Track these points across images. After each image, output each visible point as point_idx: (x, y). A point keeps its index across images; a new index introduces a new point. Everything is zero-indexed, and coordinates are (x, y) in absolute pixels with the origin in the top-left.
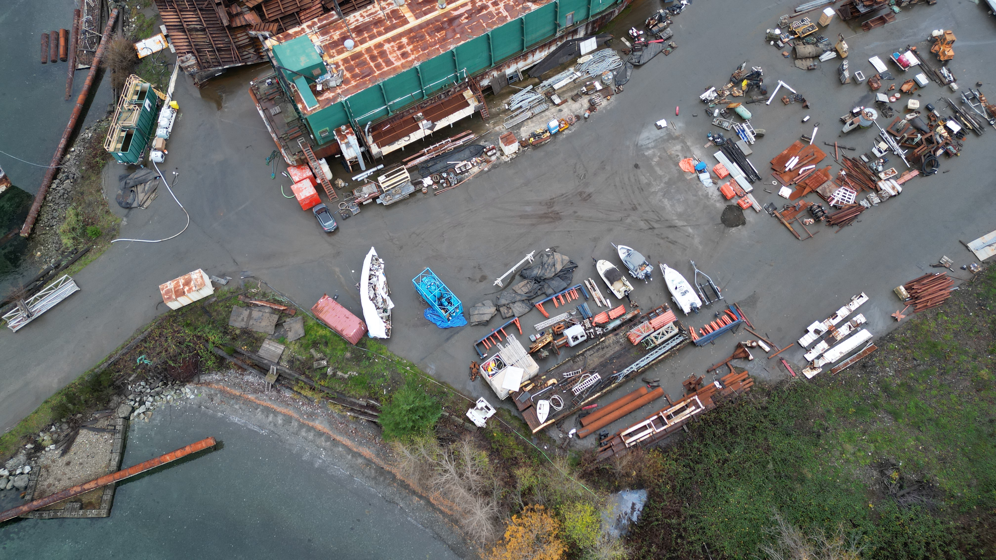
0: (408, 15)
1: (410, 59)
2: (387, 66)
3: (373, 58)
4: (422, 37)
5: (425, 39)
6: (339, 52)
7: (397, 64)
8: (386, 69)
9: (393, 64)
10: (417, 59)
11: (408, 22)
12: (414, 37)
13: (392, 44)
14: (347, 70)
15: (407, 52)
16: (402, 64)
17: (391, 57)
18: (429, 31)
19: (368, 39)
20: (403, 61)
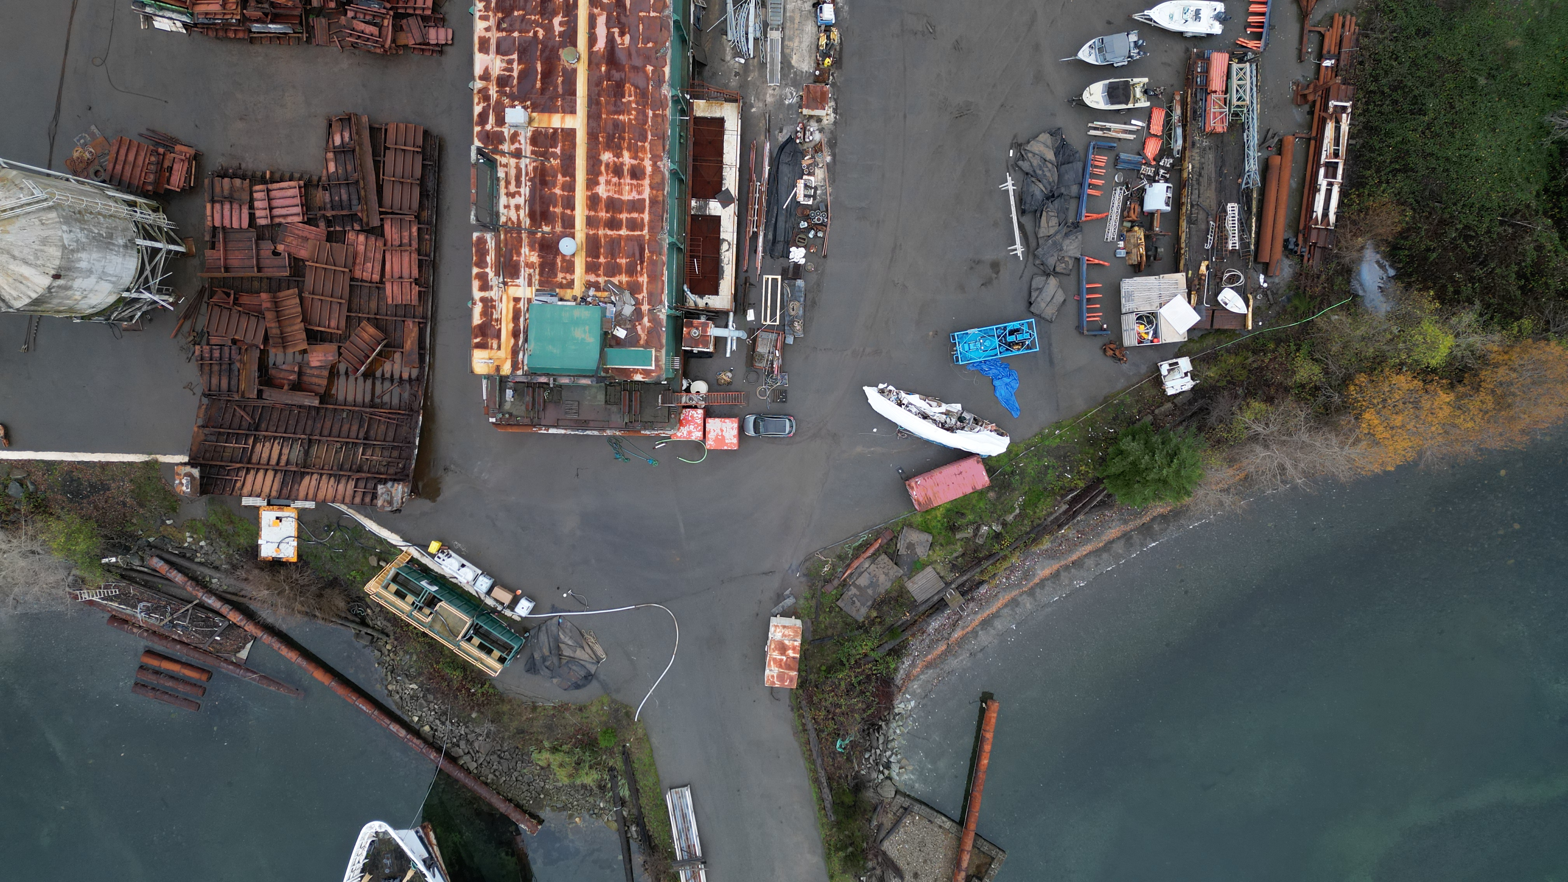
0: (557, 121)
1: (649, 170)
2: (643, 212)
3: (613, 224)
4: (618, 126)
5: (623, 123)
6: (569, 267)
7: (646, 194)
8: (646, 217)
9: (644, 200)
10: (655, 159)
11: (573, 131)
12: (610, 139)
13: (602, 179)
14: (613, 275)
15: (632, 166)
16: (652, 187)
17: (628, 196)
18: (613, 108)
19: (568, 212)
20: (647, 182)
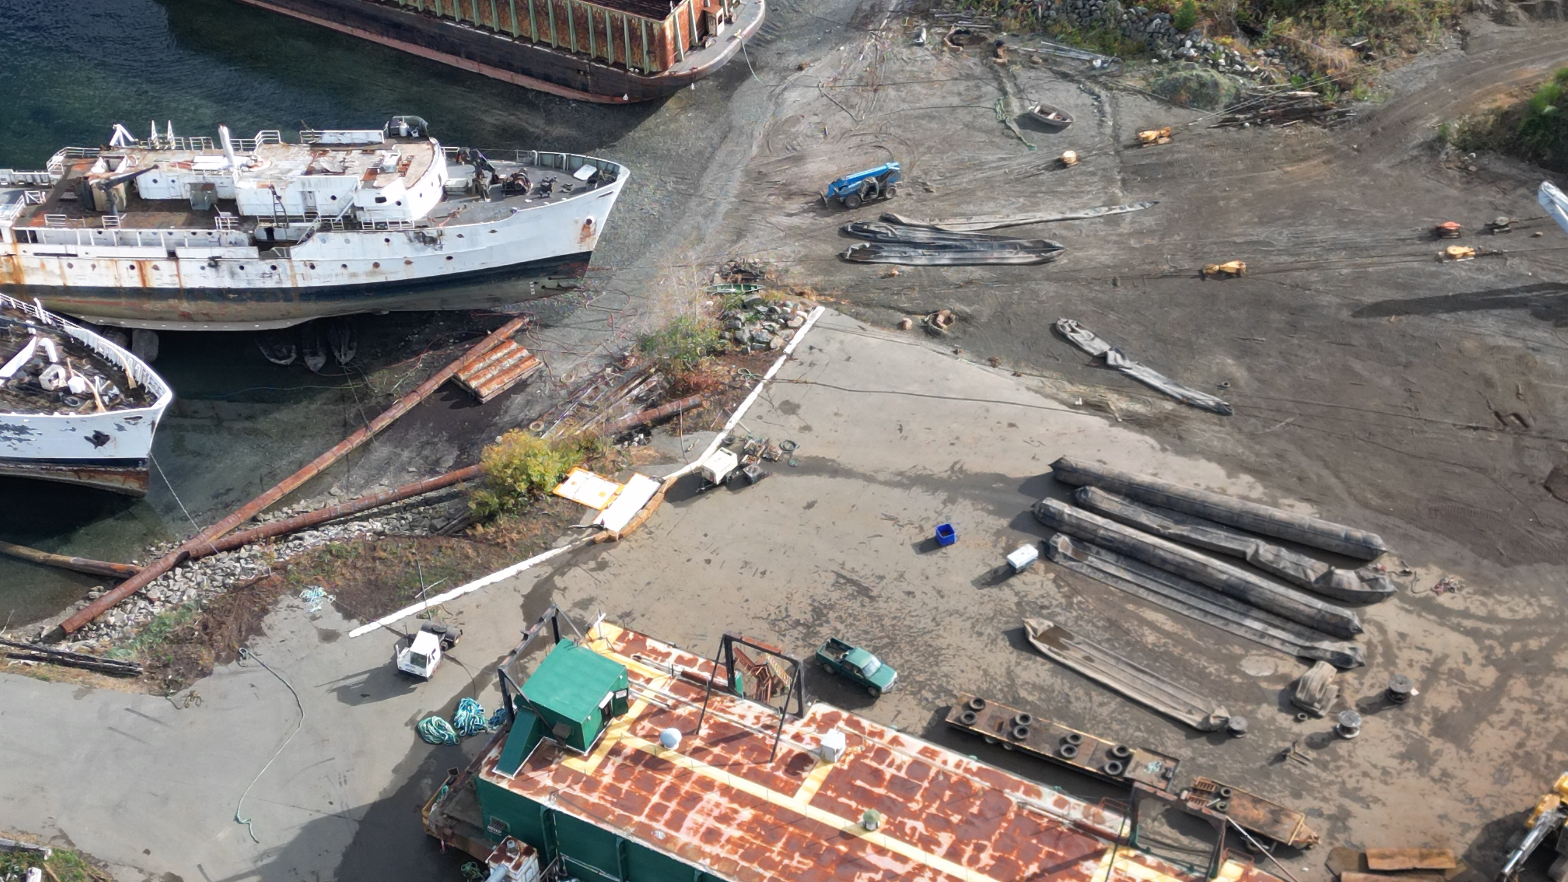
0: (811, 785)
1: (708, 848)
3: (671, 792)
4: (772, 838)
5: (773, 844)
6: (650, 736)
7: (683, 836)
8: (659, 826)
9: (678, 831)
10: (716, 860)
11: (792, 795)
13: (724, 801)
14: (617, 771)
15: (721, 835)
16: (686, 844)
17: (691, 817)
18: (795, 840)
20: (696, 841)
